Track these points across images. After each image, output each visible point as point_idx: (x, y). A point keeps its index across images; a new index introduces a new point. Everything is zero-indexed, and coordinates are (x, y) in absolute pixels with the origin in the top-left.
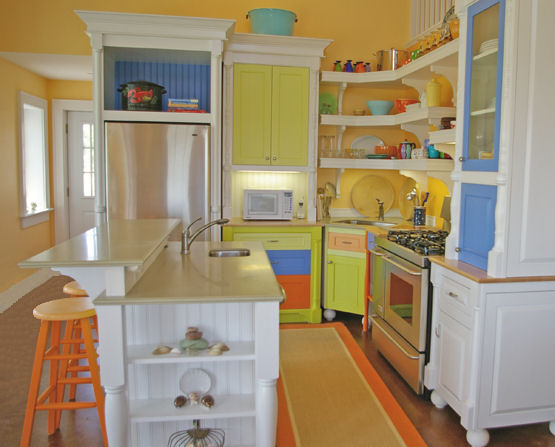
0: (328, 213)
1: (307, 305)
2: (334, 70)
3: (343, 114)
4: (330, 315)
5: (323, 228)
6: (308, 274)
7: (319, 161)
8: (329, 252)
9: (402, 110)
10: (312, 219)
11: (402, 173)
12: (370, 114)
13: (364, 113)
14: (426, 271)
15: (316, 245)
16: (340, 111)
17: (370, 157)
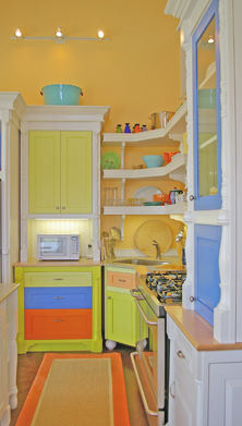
0: (113, 254)
1: (90, 336)
2: (117, 132)
3: (125, 168)
4: (110, 345)
5: (103, 268)
6: (90, 308)
7: (102, 209)
8: (108, 288)
9: (169, 161)
10: (97, 259)
11: (172, 217)
12: (146, 167)
13: (141, 167)
14: (163, 320)
15: (96, 282)
16: (122, 166)
17: (147, 204)
